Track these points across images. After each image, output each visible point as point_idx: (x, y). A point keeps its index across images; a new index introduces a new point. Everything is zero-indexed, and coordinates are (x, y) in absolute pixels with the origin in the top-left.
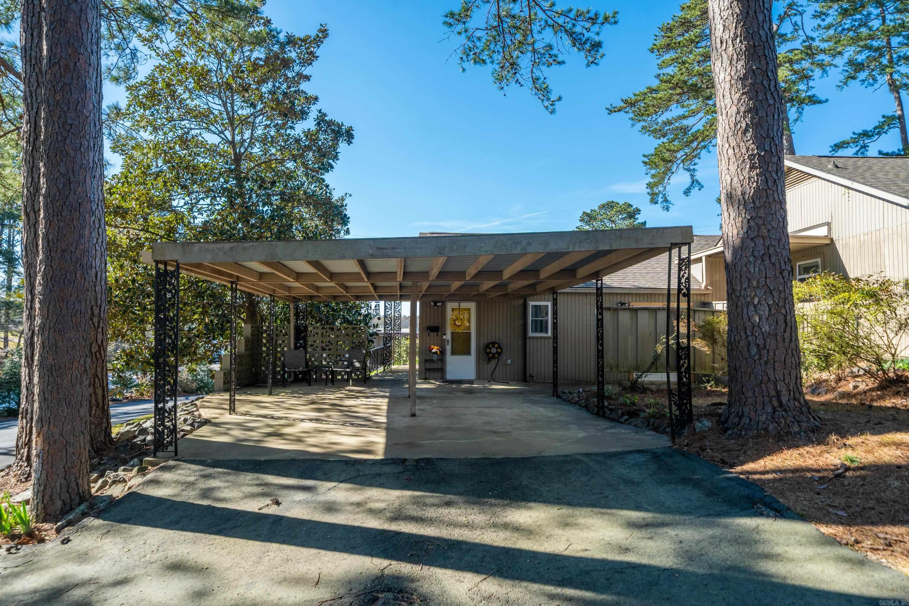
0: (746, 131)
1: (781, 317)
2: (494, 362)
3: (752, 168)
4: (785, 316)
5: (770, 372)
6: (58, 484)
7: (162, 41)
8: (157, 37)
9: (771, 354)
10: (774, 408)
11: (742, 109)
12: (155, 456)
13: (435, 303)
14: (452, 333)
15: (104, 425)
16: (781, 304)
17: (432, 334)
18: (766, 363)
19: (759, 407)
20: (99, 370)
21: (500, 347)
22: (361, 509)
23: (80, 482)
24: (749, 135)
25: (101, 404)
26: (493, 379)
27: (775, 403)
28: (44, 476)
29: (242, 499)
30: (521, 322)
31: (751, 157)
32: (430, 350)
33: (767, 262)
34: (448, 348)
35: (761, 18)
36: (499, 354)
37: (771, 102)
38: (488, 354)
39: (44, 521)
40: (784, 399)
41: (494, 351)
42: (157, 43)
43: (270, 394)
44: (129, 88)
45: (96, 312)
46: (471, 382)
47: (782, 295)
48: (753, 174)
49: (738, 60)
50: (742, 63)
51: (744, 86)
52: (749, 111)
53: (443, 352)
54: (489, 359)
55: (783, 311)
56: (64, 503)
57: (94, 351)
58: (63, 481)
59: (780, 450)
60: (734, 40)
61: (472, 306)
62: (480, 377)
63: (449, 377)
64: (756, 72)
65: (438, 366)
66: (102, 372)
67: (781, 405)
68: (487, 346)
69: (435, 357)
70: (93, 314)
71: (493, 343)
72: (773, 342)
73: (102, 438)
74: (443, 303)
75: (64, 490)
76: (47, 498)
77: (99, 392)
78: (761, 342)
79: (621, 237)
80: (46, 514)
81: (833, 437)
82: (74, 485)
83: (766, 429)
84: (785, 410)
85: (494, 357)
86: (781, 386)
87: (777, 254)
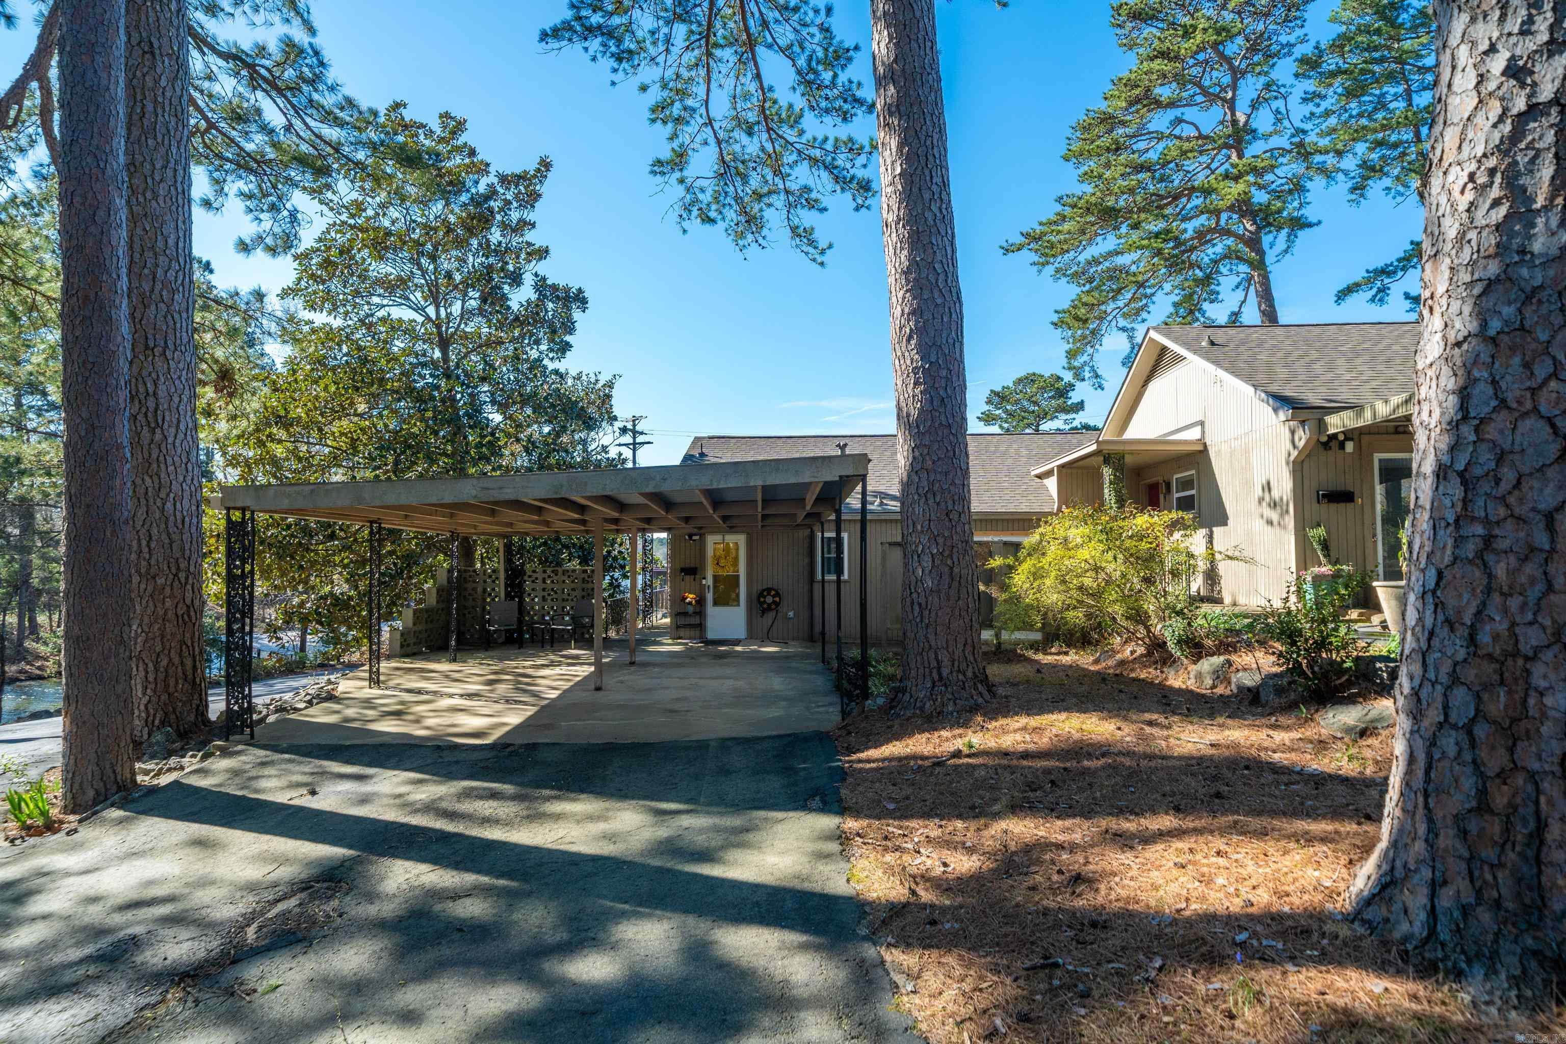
0: (910, 338)
1: (947, 569)
2: (772, 614)
3: (916, 384)
4: (951, 568)
5: (931, 637)
6: (89, 771)
7: (334, 193)
8: (328, 187)
9: (933, 614)
10: (934, 683)
11: (907, 310)
12: (227, 740)
13: (690, 536)
14: (716, 578)
15: (196, 702)
16: (946, 553)
17: (687, 578)
18: (927, 626)
19: (920, 681)
20: (187, 635)
21: (778, 594)
22: (397, 801)
23: (119, 769)
24: (913, 342)
25: (190, 677)
26: (768, 638)
27: (935, 675)
28: (72, 762)
29: (282, 789)
30: (807, 560)
31: (915, 370)
32: (684, 598)
33: (931, 502)
34: (710, 597)
35: (927, 195)
36: (777, 604)
37: (939, 301)
38: (761, 603)
39: (73, 812)
40: (945, 672)
41: (769, 600)
42: (329, 195)
43: (454, 660)
44: (296, 257)
45: (183, 566)
46: (737, 642)
47: (949, 543)
48: (917, 391)
49: (902, 249)
50: (905, 252)
51: (907, 280)
52: (913, 312)
53: (701, 601)
54: (764, 612)
55: (949, 562)
56: (97, 793)
57: (180, 612)
58: (95, 768)
59: (911, 735)
60: (897, 223)
61: (740, 539)
62: (753, 635)
63: (711, 635)
64: (921, 264)
65: (695, 620)
66: (192, 638)
67: (941, 678)
68: (761, 594)
69: (690, 609)
70: (178, 569)
71: (769, 590)
72: (936, 599)
73: (192, 718)
74: (702, 536)
75: (97, 777)
76: (76, 786)
77: (189, 662)
78: (922, 600)
79: (777, 470)
80: (75, 805)
81: (980, 719)
82: (109, 772)
83: (922, 709)
84: (945, 685)
85: (769, 609)
86: (944, 656)
87: (943, 491)
